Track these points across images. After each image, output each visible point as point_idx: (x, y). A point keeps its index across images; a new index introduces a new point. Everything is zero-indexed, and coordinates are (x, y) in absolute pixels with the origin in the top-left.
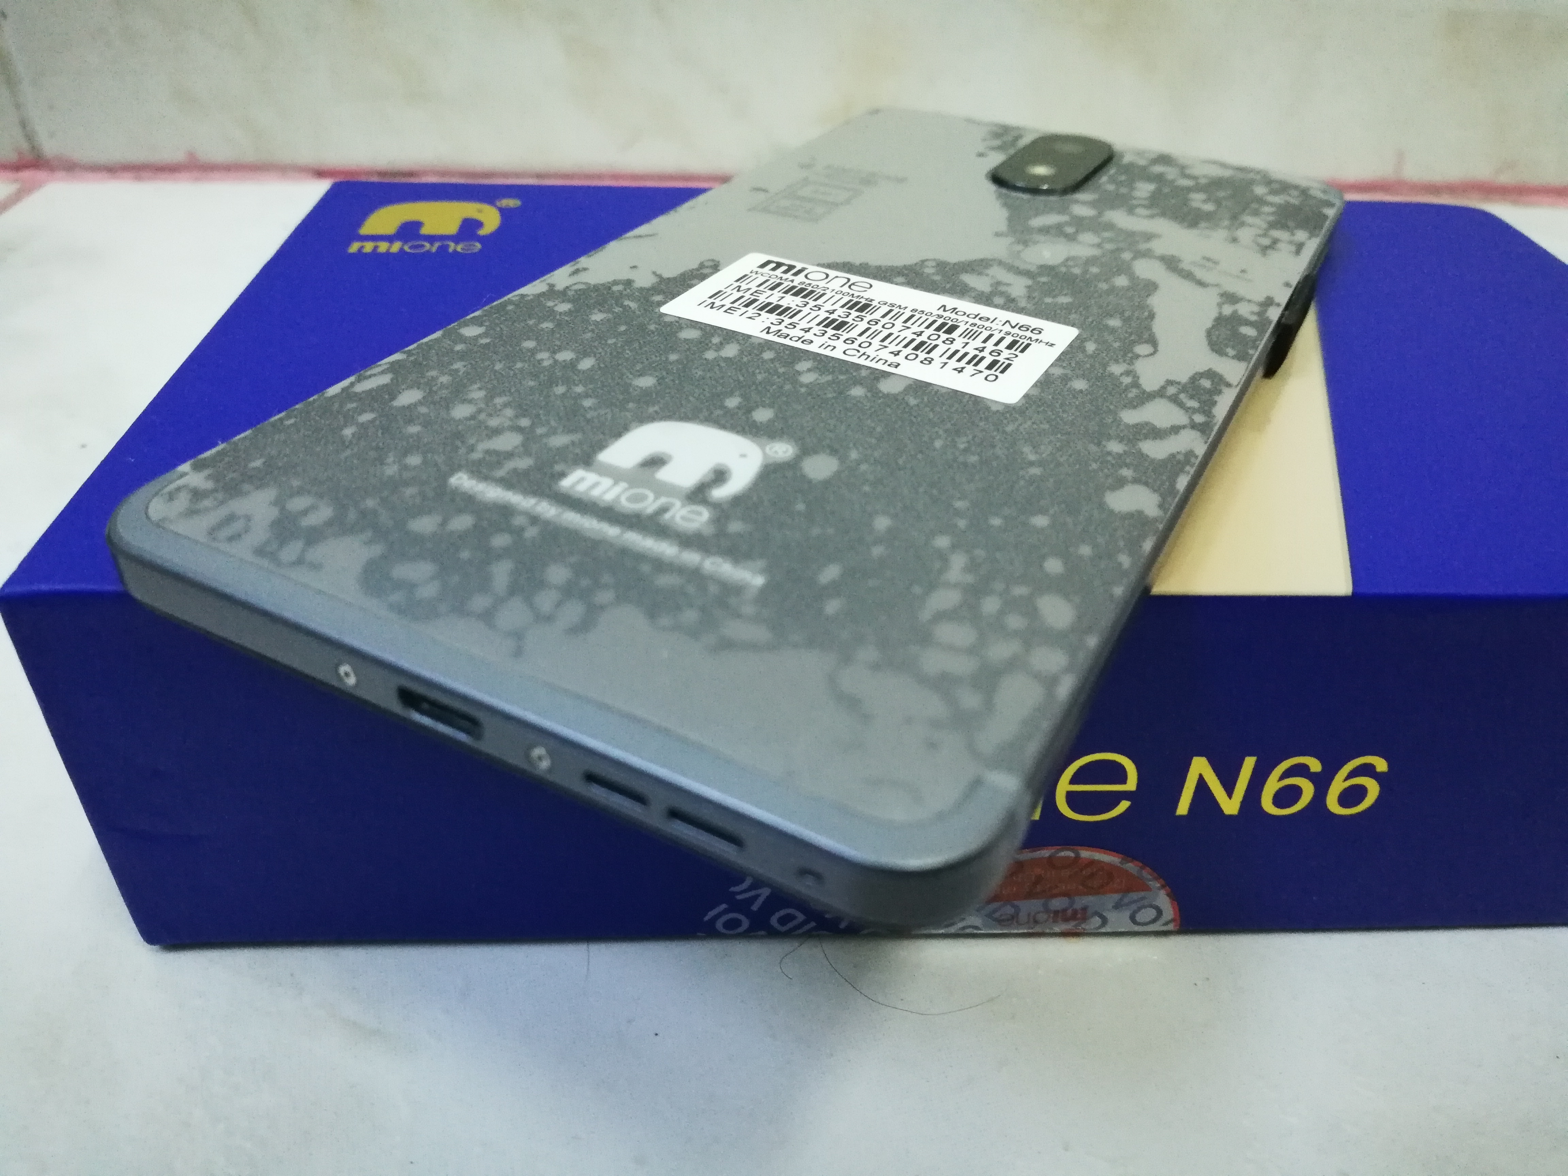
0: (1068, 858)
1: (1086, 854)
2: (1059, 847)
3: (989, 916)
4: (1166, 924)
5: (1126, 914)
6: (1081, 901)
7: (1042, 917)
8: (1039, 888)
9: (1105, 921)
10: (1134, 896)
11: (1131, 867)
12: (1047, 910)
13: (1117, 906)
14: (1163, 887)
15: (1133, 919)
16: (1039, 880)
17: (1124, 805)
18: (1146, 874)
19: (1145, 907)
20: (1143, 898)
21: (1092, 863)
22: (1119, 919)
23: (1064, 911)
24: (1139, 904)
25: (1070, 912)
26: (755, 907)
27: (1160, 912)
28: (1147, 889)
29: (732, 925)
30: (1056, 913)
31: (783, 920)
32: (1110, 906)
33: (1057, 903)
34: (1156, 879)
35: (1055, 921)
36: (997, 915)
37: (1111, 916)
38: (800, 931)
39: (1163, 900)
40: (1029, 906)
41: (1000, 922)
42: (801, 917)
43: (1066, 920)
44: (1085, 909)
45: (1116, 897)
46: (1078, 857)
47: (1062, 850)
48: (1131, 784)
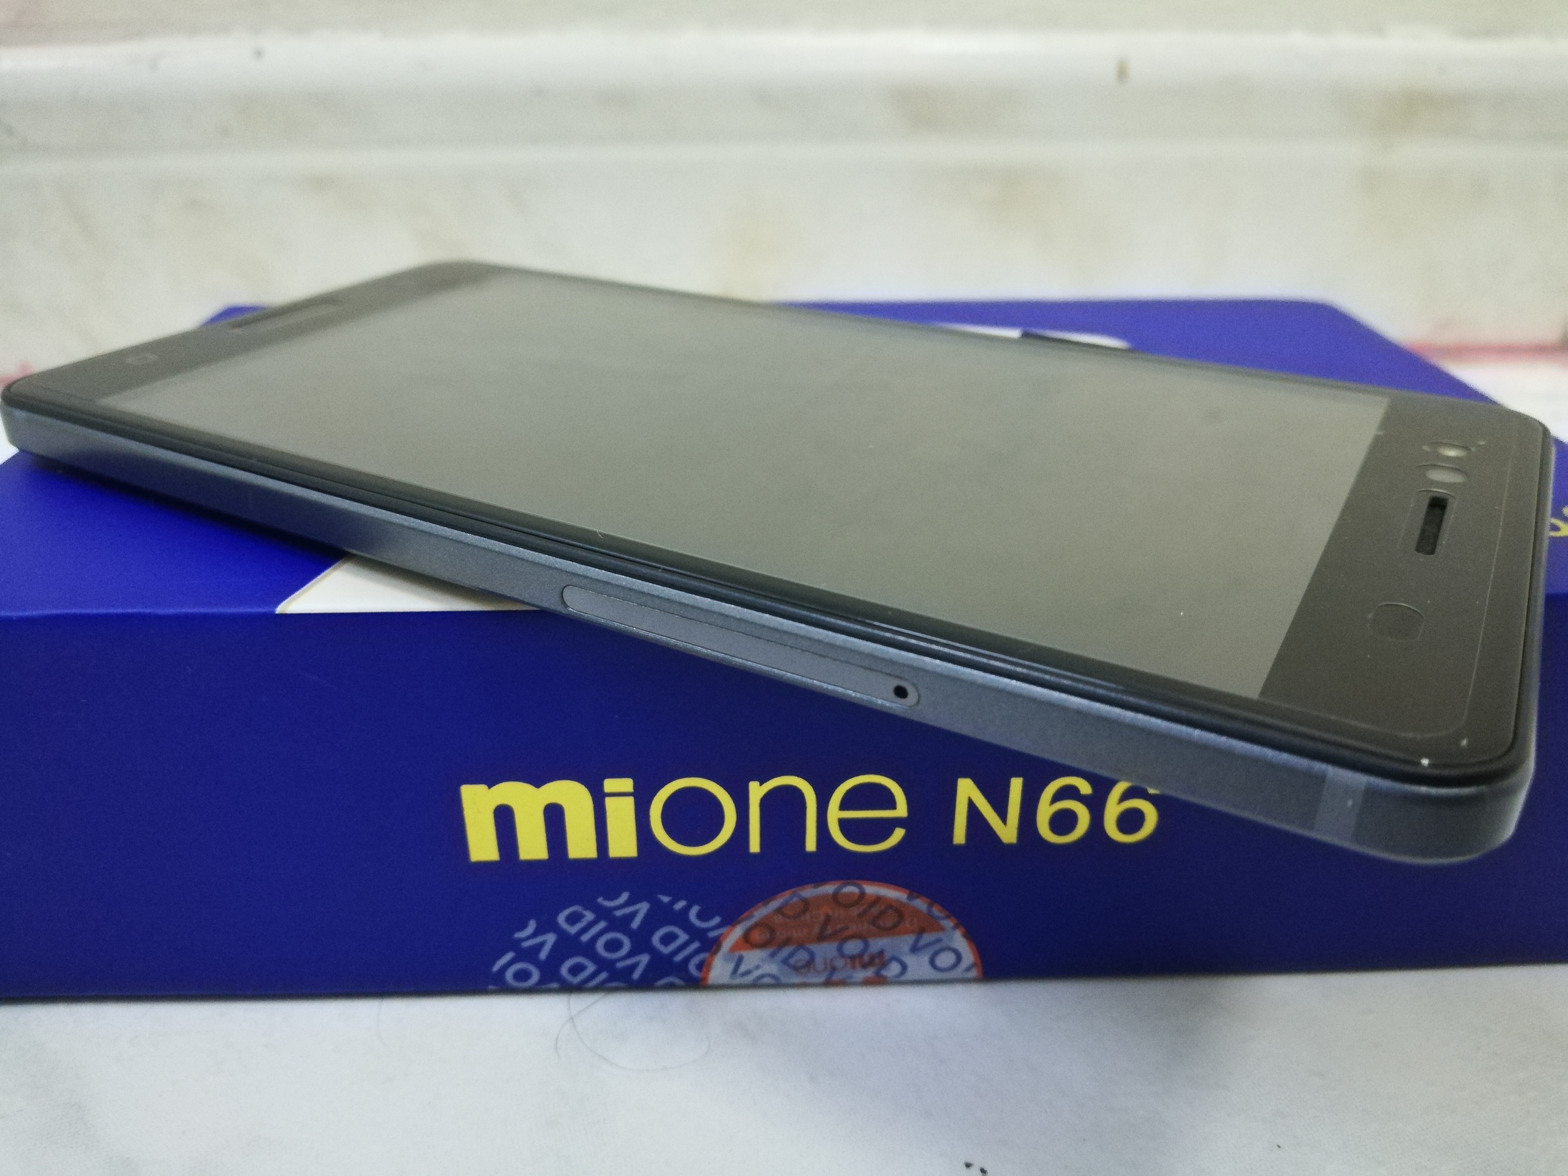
0: (850, 894)
1: (871, 889)
2: (842, 882)
3: (785, 962)
4: (968, 969)
5: (925, 958)
6: (878, 944)
7: (840, 963)
8: (829, 930)
9: (904, 967)
10: (927, 938)
11: (921, 904)
12: (842, 955)
13: (915, 949)
14: (956, 927)
15: (932, 963)
16: (828, 920)
17: (899, 834)
18: (936, 911)
19: (942, 950)
20: (939, 940)
21: (878, 899)
22: (918, 965)
23: (861, 955)
24: (937, 947)
25: (866, 958)
26: (543, 955)
27: (959, 958)
28: (942, 929)
29: (523, 975)
30: (853, 958)
31: (575, 970)
32: (906, 948)
33: (853, 947)
34: (948, 917)
35: (854, 967)
36: (792, 961)
37: (910, 960)
38: (592, 984)
39: (959, 941)
40: (825, 951)
41: (796, 969)
42: (591, 968)
43: (865, 966)
44: (881, 953)
45: (909, 939)
46: (862, 894)
47: (845, 885)
48: (901, 810)
